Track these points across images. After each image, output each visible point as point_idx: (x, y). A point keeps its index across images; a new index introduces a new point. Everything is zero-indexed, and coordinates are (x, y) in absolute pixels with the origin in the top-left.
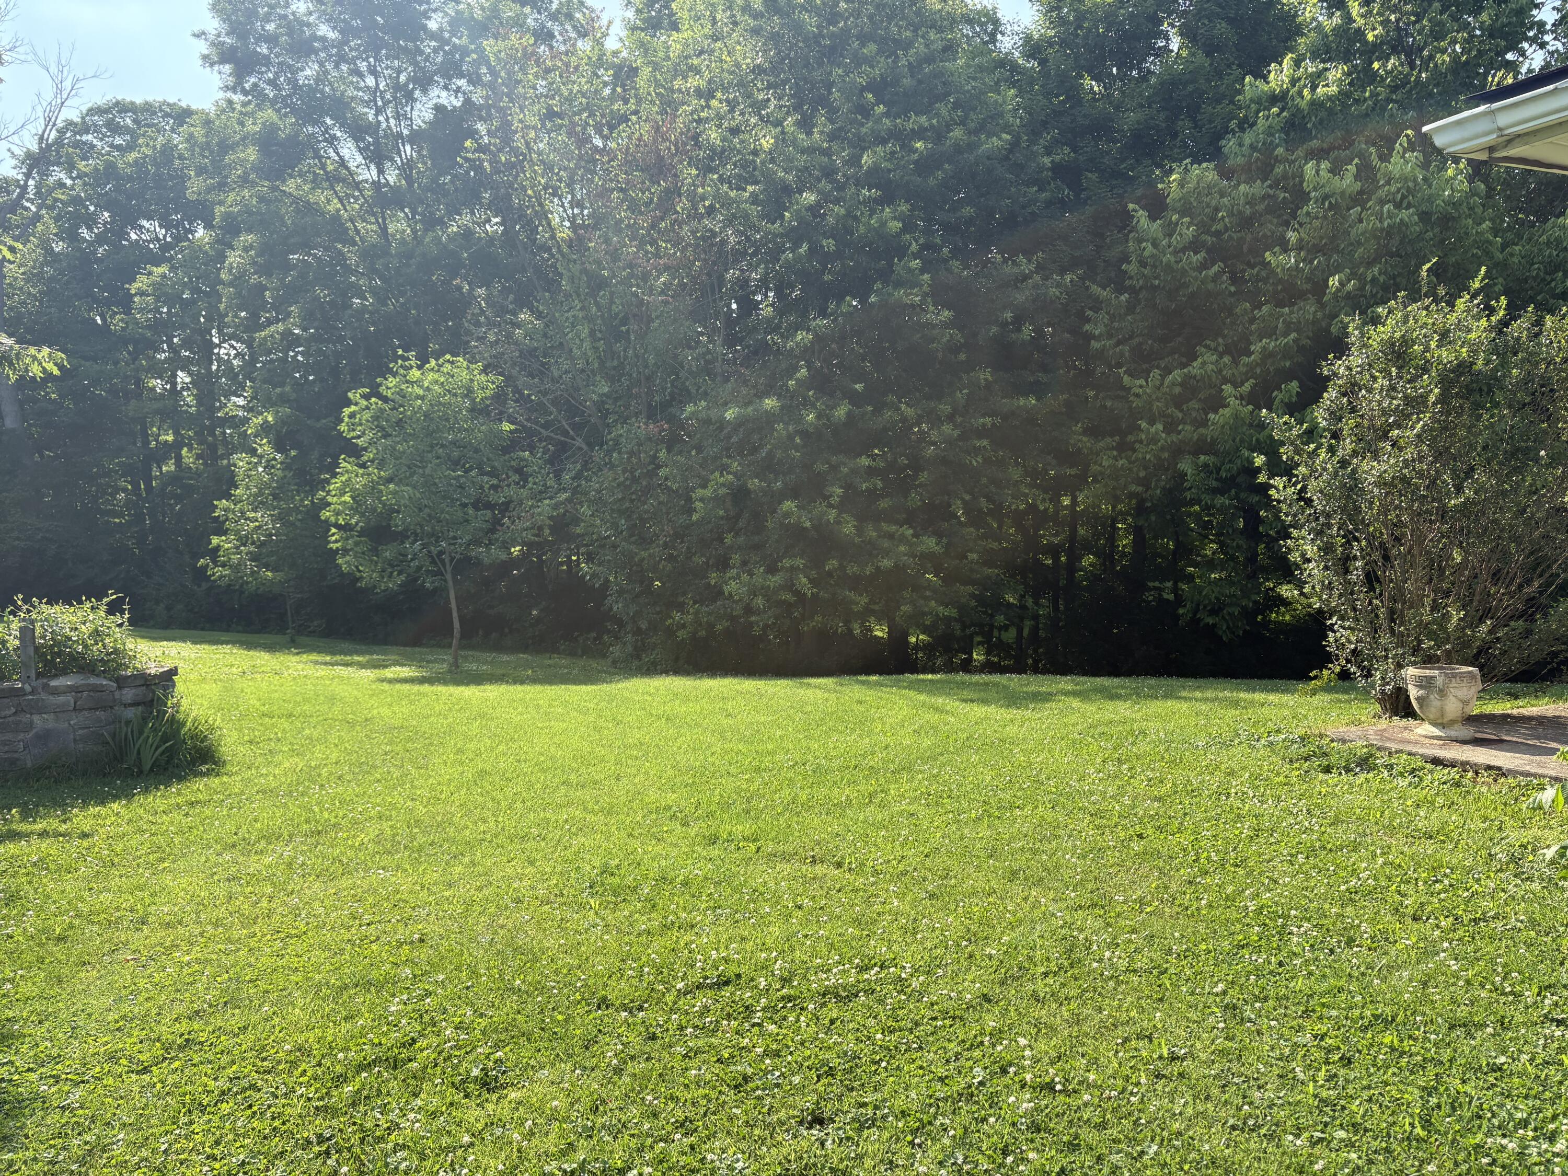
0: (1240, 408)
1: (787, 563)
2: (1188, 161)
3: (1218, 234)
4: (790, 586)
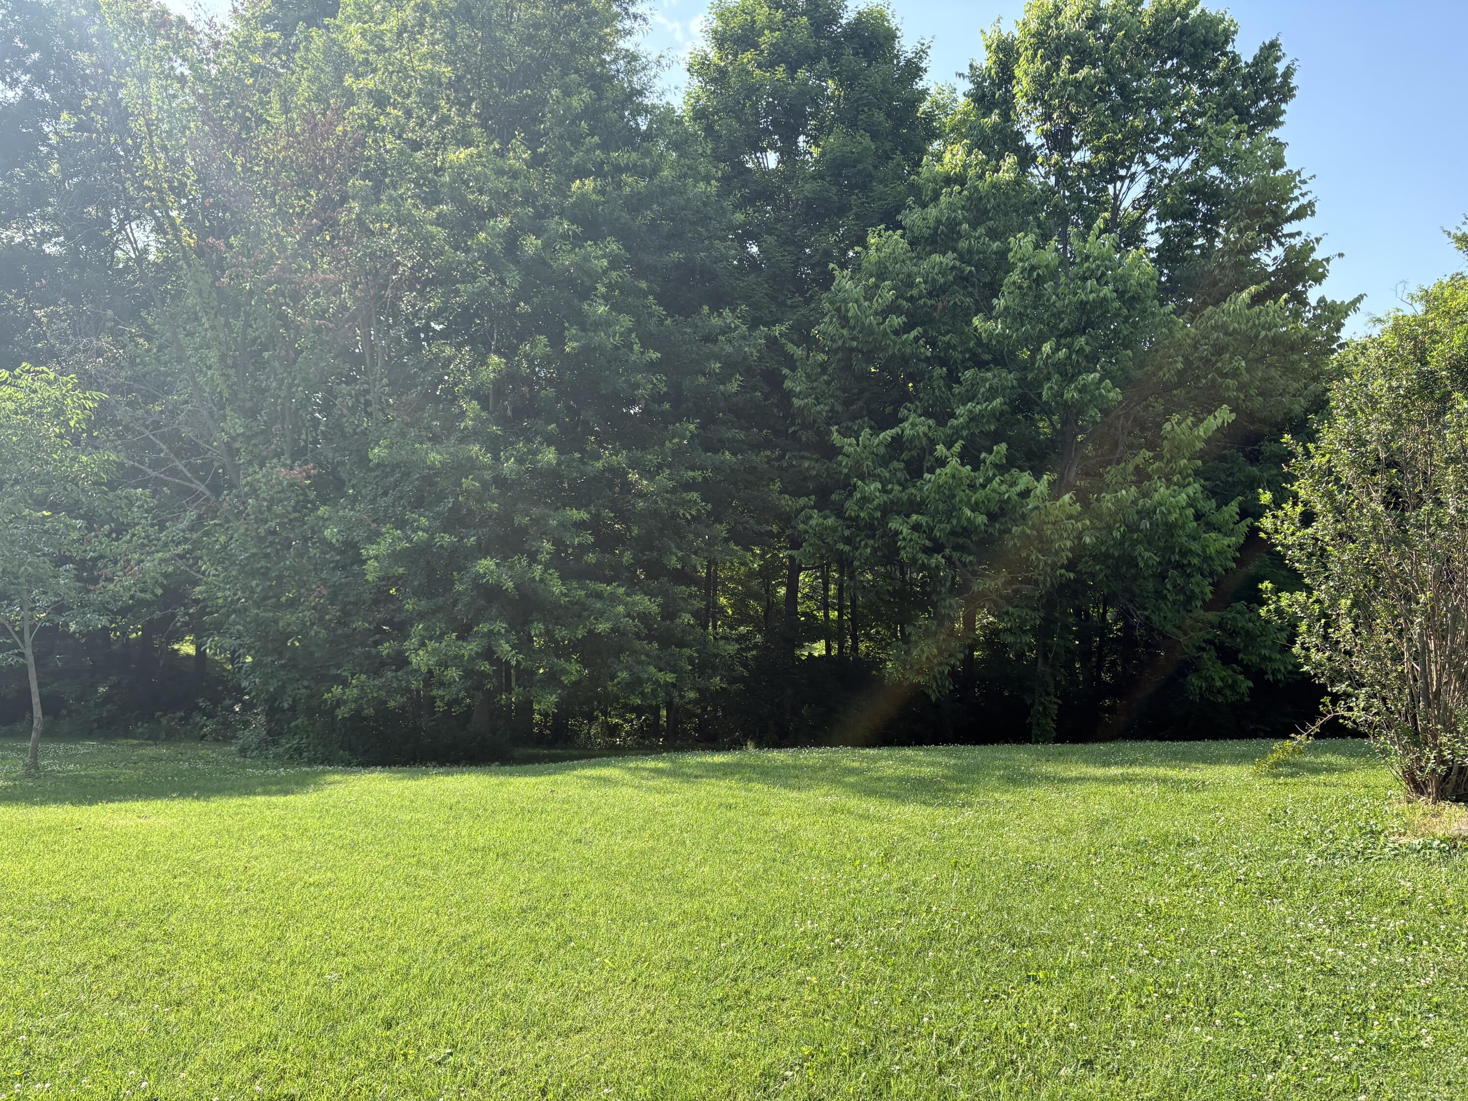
0: (960, 468)
1: (484, 627)
2: (883, 226)
3: (911, 299)
4: (489, 654)
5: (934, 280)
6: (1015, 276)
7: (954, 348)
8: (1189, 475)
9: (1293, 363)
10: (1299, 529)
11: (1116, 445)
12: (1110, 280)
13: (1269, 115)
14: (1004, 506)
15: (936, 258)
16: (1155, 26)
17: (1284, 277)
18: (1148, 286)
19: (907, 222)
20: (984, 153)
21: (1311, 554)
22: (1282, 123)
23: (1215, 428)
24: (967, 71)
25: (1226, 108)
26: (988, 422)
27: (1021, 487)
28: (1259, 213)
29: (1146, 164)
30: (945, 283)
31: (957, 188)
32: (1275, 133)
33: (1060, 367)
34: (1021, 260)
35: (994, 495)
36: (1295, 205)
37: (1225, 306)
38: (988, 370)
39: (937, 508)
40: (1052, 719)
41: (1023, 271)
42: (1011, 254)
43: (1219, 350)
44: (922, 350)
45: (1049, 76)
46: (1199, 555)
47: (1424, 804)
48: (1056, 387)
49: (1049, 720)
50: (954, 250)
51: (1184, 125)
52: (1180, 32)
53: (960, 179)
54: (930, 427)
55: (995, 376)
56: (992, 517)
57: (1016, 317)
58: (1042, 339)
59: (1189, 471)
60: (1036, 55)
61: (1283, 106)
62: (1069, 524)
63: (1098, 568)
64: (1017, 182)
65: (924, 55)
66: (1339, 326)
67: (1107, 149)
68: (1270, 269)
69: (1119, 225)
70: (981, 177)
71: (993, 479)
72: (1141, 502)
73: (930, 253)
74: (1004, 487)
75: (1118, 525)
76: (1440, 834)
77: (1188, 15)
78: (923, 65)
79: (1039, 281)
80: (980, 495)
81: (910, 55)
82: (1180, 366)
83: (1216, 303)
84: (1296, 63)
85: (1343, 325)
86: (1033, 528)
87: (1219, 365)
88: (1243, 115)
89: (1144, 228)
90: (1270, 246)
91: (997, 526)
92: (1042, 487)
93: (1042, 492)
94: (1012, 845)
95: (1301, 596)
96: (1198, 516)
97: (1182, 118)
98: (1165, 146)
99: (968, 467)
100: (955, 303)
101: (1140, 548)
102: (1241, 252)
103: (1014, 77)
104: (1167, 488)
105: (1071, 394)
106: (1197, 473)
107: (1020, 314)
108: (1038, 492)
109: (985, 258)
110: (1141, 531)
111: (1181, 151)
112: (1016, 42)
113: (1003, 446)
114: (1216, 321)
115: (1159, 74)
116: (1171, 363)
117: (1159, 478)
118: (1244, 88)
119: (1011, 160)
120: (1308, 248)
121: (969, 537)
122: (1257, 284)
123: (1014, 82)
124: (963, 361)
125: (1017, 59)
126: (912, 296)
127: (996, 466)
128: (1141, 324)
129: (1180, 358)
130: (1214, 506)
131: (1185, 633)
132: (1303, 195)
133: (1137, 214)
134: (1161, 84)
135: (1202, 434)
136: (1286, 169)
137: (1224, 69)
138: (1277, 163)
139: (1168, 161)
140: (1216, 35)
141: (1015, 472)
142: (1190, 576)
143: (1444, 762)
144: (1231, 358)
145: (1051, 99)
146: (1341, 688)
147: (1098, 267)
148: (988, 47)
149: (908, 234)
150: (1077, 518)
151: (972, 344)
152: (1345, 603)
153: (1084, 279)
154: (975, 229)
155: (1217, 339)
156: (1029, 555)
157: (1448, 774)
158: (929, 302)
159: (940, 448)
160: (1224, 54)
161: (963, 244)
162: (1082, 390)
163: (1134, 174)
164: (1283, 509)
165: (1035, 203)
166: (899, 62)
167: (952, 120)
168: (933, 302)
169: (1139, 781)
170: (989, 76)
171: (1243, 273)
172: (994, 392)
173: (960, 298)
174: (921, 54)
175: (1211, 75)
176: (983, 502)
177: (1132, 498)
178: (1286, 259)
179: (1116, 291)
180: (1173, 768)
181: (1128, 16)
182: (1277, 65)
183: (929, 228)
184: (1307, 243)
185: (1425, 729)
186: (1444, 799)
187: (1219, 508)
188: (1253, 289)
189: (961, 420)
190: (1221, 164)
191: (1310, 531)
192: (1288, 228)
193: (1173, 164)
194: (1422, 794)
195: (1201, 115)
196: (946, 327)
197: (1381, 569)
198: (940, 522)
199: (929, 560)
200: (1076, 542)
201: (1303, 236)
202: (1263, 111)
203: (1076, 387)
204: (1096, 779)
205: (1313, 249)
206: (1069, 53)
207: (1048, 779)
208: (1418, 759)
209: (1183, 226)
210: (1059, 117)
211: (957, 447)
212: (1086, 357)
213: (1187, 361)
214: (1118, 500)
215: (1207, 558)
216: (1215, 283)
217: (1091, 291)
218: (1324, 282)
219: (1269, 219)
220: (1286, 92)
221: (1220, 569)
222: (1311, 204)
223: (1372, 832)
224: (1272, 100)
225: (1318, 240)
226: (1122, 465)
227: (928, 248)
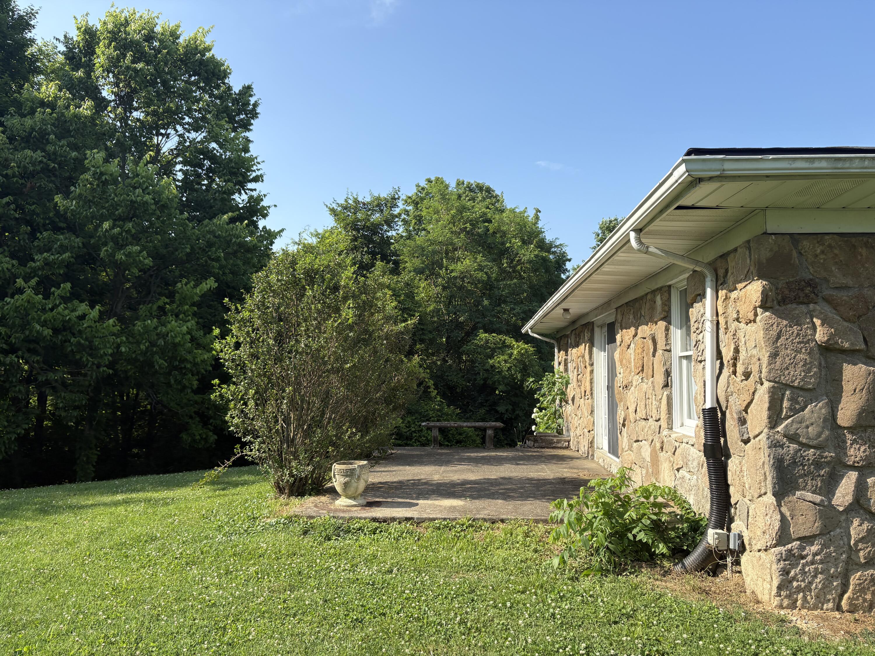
0: (34, 296)
5: (25, 167)
6: (87, 176)
7: (38, 215)
8: (189, 315)
9: (248, 259)
10: (233, 351)
11: (149, 293)
12: (151, 192)
13: (244, 123)
14: (66, 324)
15: (28, 152)
16: (186, 54)
17: (247, 211)
18: (173, 201)
19: (8, 124)
20: (70, 93)
21: (238, 365)
22: (251, 130)
23: (206, 290)
24: (62, 39)
25: (223, 113)
26: (59, 268)
27: (79, 313)
28: (234, 174)
29: (177, 131)
30: (34, 170)
31: (48, 110)
32: (247, 134)
33: (114, 239)
34: (93, 166)
35: (58, 316)
36: (254, 174)
37: (215, 221)
38: (62, 234)
39: (14, 323)
40: (93, 465)
41: (95, 173)
42: (86, 162)
43: (210, 245)
44: (12, 212)
45: (118, 60)
46: (191, 362)
47: (283, 499)
48: (110, 250)
49: (90, 466)
50: (43, 150)
51: (200, 115)
52: (200, 62)
53: (52, 105)
54: (13, 265)
55: (66, 239)
56: (56, 331)
57: (86, 202)
58: (103, 218)
59: (190, 313)
60: (111, 45)
61: (252, 121)
62: (112, 339)
63: (129, 367)
64: (92, 119)
65: (33, 17)
66: (272, 243)
67: (153, 115)
68: (241, 206)
69: (159, 161)
70: (67, 107)
71: (58, 306)
72: (159, 329)
73: (24, 148)
74: (66, 312)
75: (144, 341)
76: (285, 515)
77: (204, 55)
78: (32, 23)
79: (105, 183)
80: (49, 315)
81: (22, 13)
82: (188, 250)
83: (211, 219)
84: (260, 101)
85: (274, 243)
86: (86, 339)
87: (210, 253)
88: (231, 120)
89: (175, 167)
90: (240, 193)
91: (60, 337)
92: (95, 313)
93: (94, 317)
94: (29, 558)
95: (232, 387)
96: (193, 339)
97: (199, 111)
98: (188, 124)
99: (40, 296)
100: (41, 185)
101: (157, 357)
102: (224, 193)
103: (95, 53)
104: (176, 321)
105: (120, 256)
106: (195, 314)
107: (89, 201)
108: (91, 316)
109: (65, 161)
110: (158, 346)
111: (197, 130)
112: (98, 33)
113: (68, 285)
114: (210, 229)
115: (186, 82)
116: (183, 248)
117: (172, 315)
118: (233, 105)
119: (89, 103)
120: (259, 199)
121: (38, 343)
122: (233, 212)
123: (95, 56)
124: (44, 225)
125: (98, 43)
126: (7, 174)
127: (62, 297)
128: (167, 222)
129: (189, 246)
130: (202, 334)
131: (182, 408)
132: (258, 170)
133: (170, 157)
134: (187, 88)
135: (198, 292)
136: (249, 154)
137: (223, 91)
138: (246, 150)
139: (189, 132)
140: (220, 71)
141: (76, 302)
142: (185, 374)
143: (293, 476)
144: (216, 250)
145: (118, 74)
146: (249, 438)
147: (144, 182)
148: (79, 29)
149: (8, 132)
150: (117, 335)
151: (51, 215)
152: (252, 392)
153: (135, 188)
154: (60, 140)
155: (209, 239)
156: (81, 358)
157: (294, 482)
158: (20, 181)
159: (20, 282)
160: (224, 83)
161: (50, 148)
162: (128, 255)
163: (169, 134)
164: (226, 339)
165: (104, 134)
166: (13, 15)
167: (52, 65)
168: (23, 181)
169: (133, 503)
170: (78, 46)
171: (226, 205)
172: (63, 249)
173: (44, 182)
174: (32, 14)
175: (216, 92)
176: (50, 321)
177: (154, 326)
178: (249, 202)
179: (154, 199)
180: (157, 491)
181: (170, 43)
182: (250, 99)
183: (25, 131)
184: (259, 196)
185: (286, 459)
186: (292, 495)
187: (205, 334)
188: (230, 214)
189: (38, 263)
190: (217, 142)
191: (238, 352)
192: (250, 186)
193: (193, 135)
194: (283, 494)
195: (210, 112)
196: (33, 200)
197: (272, 375)
198: (16, 332)
199: (5, 358)
200: (115, 351)
201: (257, 192)
202: (242, 120)
203: (124, 253)
204: (105, 504)
205: (262, 200)
206: (132, 51)
207: (71, 507)
208: (282, 475)
209: (195, 171)
210: (123, 87)
211: (33, 282)
212: (132, 236)
213: (192, 248)
214: (145, 326)
215: (195, 364)
216: (211, 207)
217: (137, 195)
218: (267, 218)
219: (240, 179)
220: (254, 114)
221: (203, 370)
222: (262, 176)
223: (254, 518)
224: (247, 117)
225: (265, 196)
226: (150, 305)
227: (23, 145)
